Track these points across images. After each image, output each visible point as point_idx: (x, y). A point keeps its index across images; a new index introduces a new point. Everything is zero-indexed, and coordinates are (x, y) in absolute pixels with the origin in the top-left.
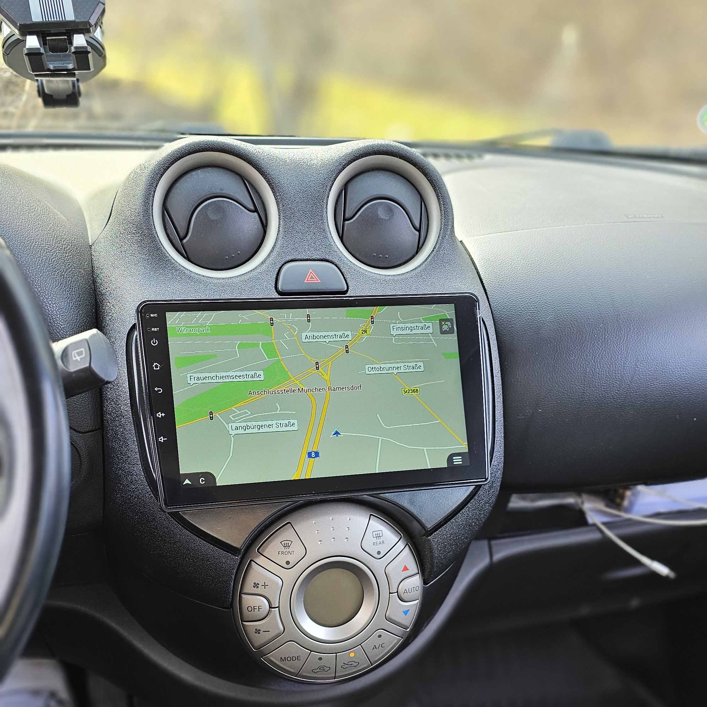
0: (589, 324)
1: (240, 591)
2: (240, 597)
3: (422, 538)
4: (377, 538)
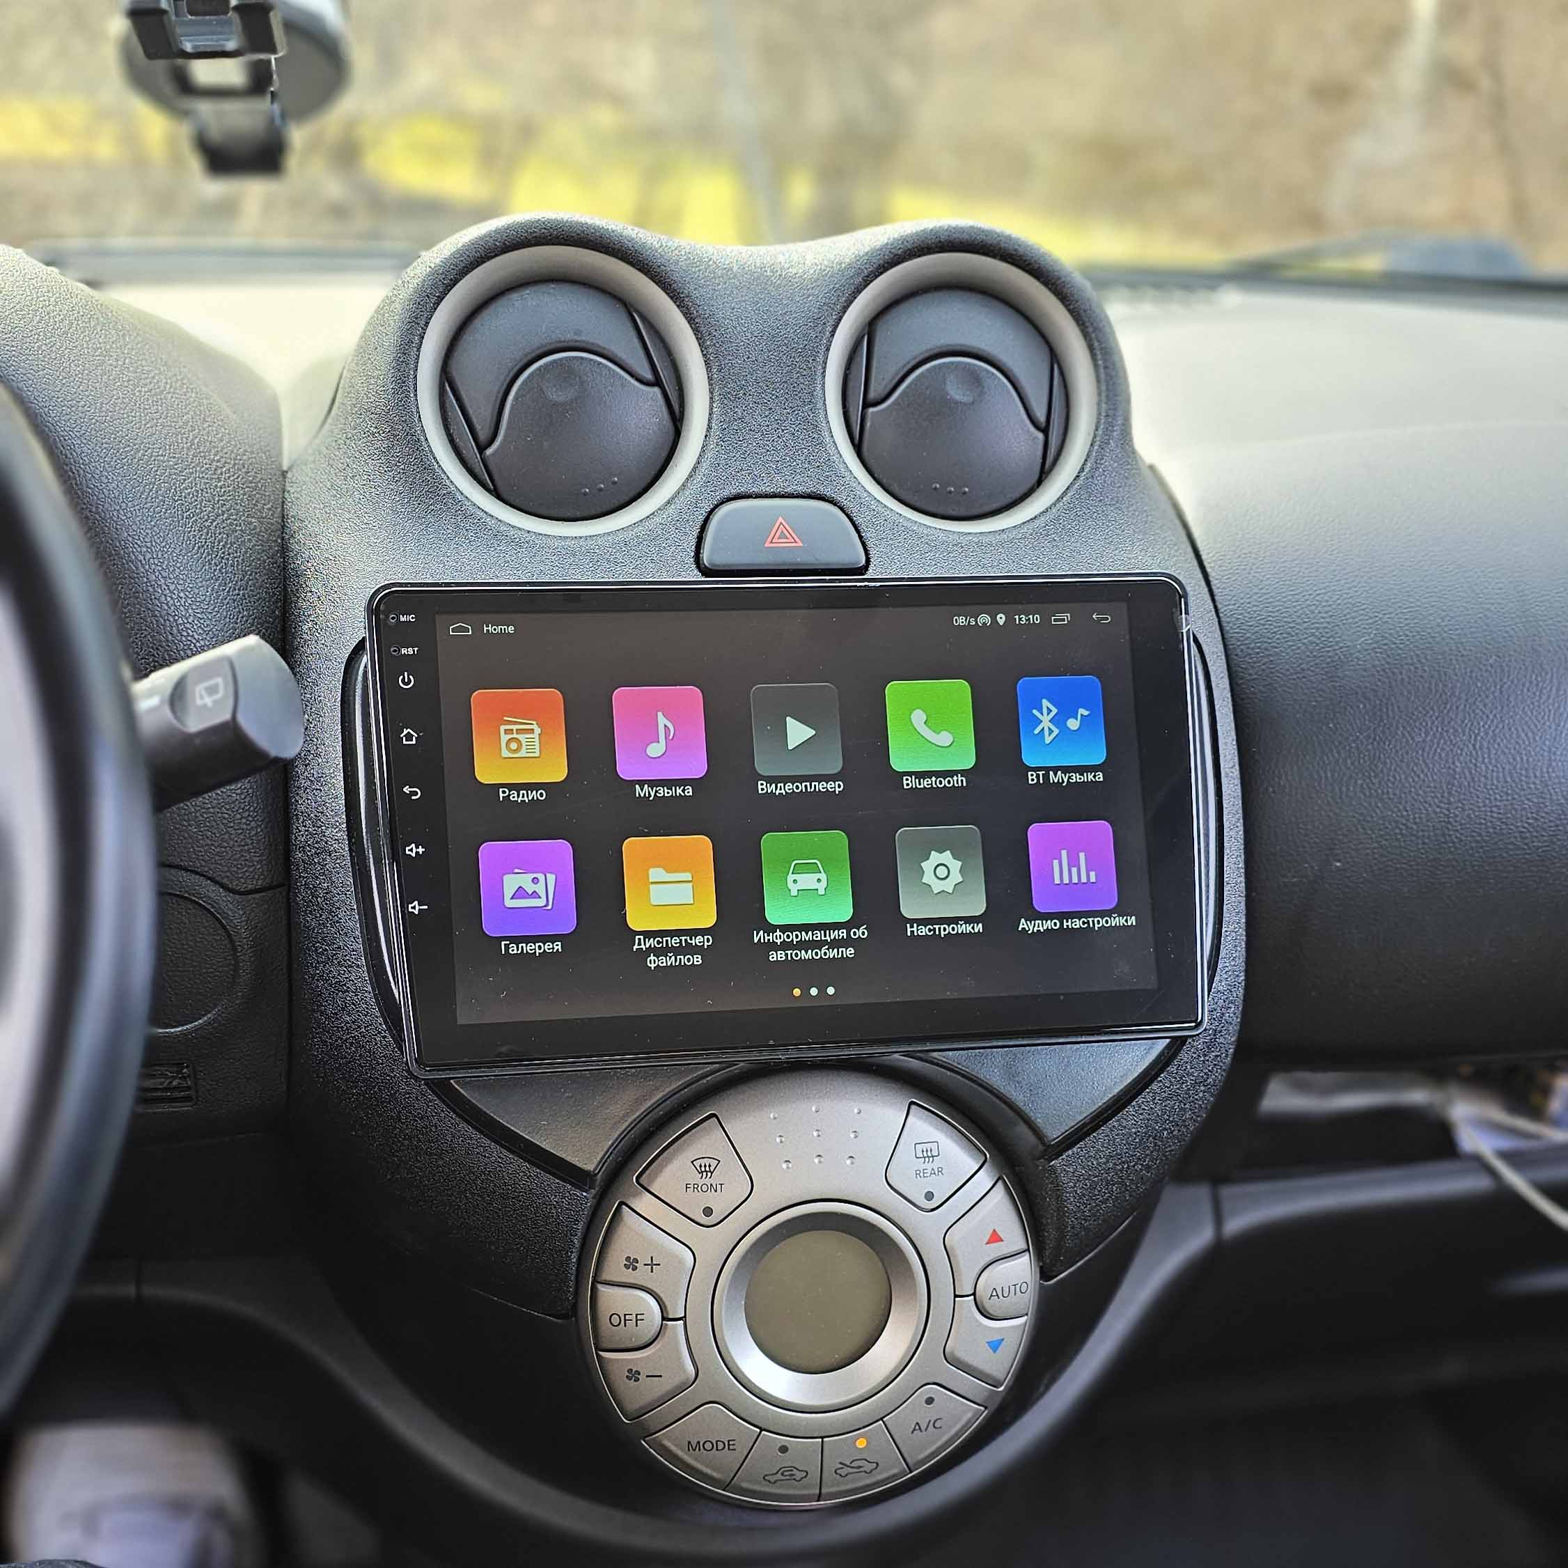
1: (595, 1276)
2: (594, 1291)
3: (1038, 1162)
4: (927, 1159)
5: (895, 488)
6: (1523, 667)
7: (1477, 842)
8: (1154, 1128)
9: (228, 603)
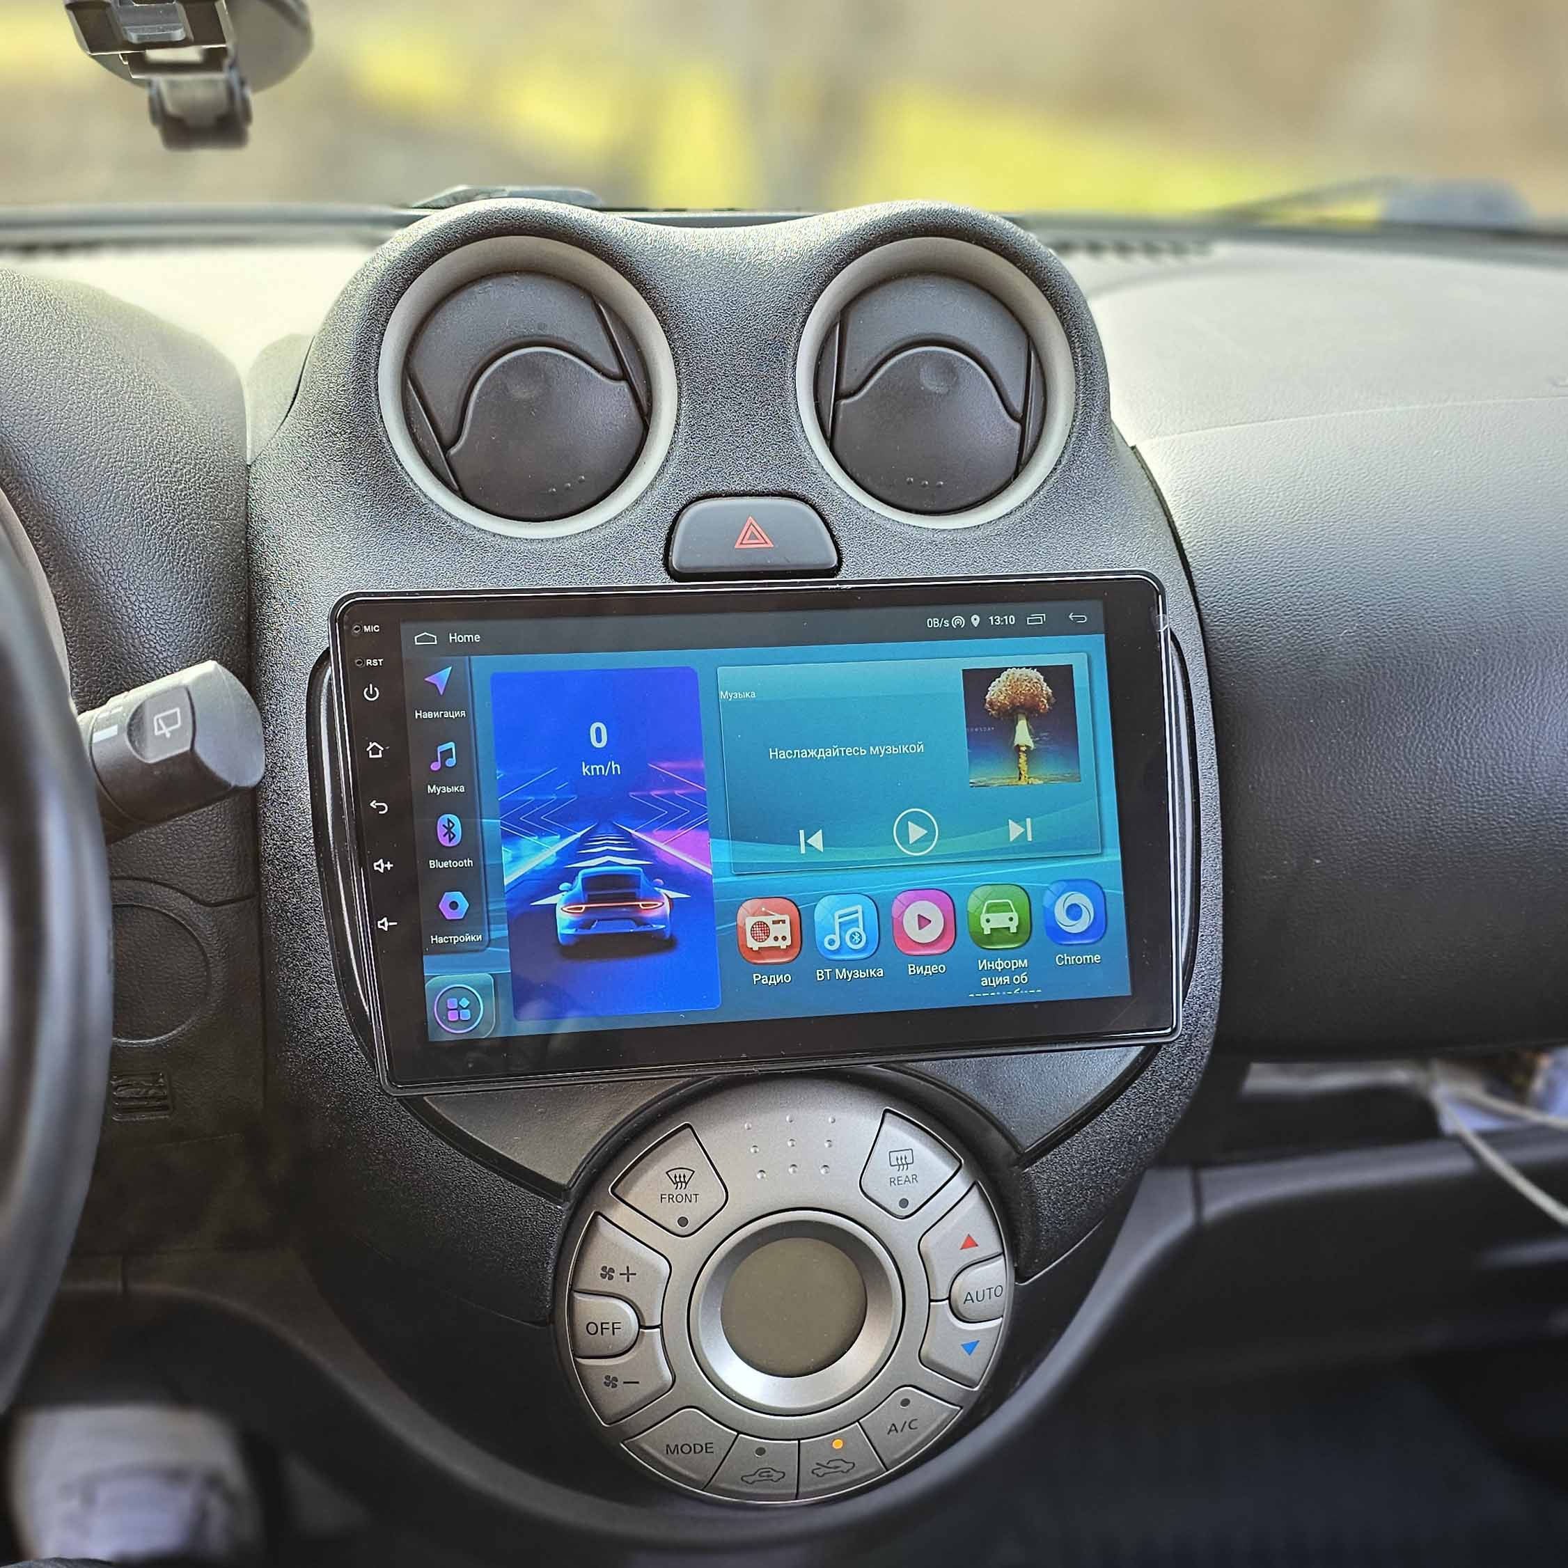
0: (1446, 649)
1: (571, 1285)
2: (571, 1298)
3: (1012, 1169)
4: (901, 1167)
5: (868, 482)
6: (1507, 660)
7: (1457, 837)
8: (1128, 1134)
9: (190, 612)
